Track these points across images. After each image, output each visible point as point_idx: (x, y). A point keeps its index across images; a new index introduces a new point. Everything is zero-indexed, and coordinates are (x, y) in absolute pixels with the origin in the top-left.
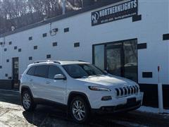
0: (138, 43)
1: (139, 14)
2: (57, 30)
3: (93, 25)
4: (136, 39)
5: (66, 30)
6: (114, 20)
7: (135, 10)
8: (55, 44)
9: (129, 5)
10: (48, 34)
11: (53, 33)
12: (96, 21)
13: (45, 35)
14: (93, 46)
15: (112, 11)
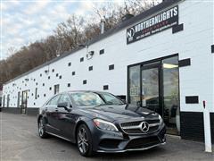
1: (180, 23)
2: (93, 52)
3: (128, 43)
5: (102, 52)
6: (151, 34)
7: (176, 18)
8: (91, 68)
9: (168, 14)
10: (85, 58)
11: (90, 57)
13: (82, 60)
14: (129, 67)
15: (148, 24)
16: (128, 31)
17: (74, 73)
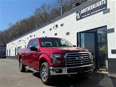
0: (108, 29)
1: (108, 8)
2: (57, 26)
3: (77, 20)
4: (106, 26)
5: (62, 25)
6: (91, 15)
8: (56, 34)
9: (100, 3)
10: (53, 29)
11: (55, 28)
12: (79, 17)
13: (51, 29)
15: (89, 9)
16: (77, 13)
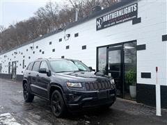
0: (138, 44)
1: (138, 17)
2: (69, 35)
3: (98, 29)
4: (136, 41)
5: (76, 35)
6: (116, 24)
7: (135, 13)
8: (68, 47)
9: (129, 9)
10: (63, 39)
11: (67, 38)
12: (100, 26)
13: (60, 40)
14: (98, 48)
15: (114, 16)
16: (98, 20)
17: (54, 50)
